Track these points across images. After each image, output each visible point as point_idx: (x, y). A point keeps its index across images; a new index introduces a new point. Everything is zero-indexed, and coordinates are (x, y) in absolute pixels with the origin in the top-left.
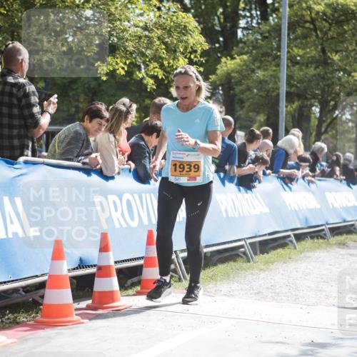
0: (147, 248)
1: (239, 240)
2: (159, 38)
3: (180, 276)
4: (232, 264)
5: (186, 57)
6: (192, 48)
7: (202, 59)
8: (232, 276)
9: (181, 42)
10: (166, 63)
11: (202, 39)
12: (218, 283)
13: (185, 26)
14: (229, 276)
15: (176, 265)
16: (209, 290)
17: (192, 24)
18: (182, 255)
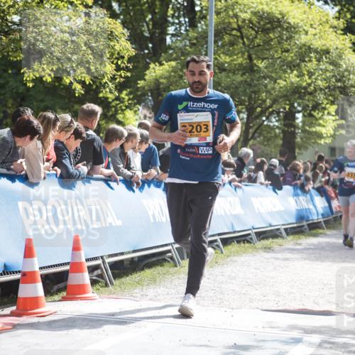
0: (73, 254)
1: (166, 245)
3: (106, 281)
4: (159, 268)
5: (112, 63)
6: (118, 53)
7: (129, 65)
8: (158, 280)
11: (129, 45)
12: (145, 288)
13: (112, 32)
14: (155, 281)
15: (102, 270)
16: (134, 295)
17: (118, 29)
18: (108, 260)
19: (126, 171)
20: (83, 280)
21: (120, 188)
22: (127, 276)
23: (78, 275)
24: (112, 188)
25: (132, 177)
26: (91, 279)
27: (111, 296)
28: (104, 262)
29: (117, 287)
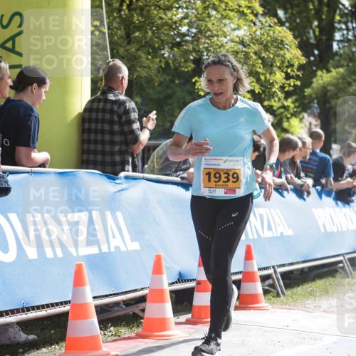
0: (245, 263)
1: (338, 256)
2: (255, 53)
3: (278, 292)
4: (330, 280)
5: (282, 71)
6: (288, 62)
7: (299, 73)
8: (330, 292)
9: (278, 56)
10: (262, 78)
11: (298, 53)
12: (317, 299)
13: (282, 41)
14: (327, 292)
15: (274, 280)
16: (308, 306)
17: (289, 38)
18: (280, 270)
19: (296, 180)
20: (256, 289)
21: (291, 197)
22: (298, 286)
23: (251, 284)
24: (283, 196)
25: (302, 186)
26: (263, 289)
27: (283, 306)
28: (275, 272)
29: (289, 298)
